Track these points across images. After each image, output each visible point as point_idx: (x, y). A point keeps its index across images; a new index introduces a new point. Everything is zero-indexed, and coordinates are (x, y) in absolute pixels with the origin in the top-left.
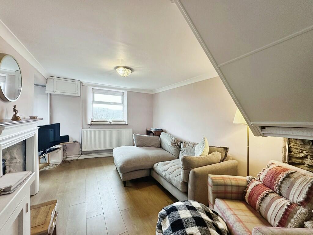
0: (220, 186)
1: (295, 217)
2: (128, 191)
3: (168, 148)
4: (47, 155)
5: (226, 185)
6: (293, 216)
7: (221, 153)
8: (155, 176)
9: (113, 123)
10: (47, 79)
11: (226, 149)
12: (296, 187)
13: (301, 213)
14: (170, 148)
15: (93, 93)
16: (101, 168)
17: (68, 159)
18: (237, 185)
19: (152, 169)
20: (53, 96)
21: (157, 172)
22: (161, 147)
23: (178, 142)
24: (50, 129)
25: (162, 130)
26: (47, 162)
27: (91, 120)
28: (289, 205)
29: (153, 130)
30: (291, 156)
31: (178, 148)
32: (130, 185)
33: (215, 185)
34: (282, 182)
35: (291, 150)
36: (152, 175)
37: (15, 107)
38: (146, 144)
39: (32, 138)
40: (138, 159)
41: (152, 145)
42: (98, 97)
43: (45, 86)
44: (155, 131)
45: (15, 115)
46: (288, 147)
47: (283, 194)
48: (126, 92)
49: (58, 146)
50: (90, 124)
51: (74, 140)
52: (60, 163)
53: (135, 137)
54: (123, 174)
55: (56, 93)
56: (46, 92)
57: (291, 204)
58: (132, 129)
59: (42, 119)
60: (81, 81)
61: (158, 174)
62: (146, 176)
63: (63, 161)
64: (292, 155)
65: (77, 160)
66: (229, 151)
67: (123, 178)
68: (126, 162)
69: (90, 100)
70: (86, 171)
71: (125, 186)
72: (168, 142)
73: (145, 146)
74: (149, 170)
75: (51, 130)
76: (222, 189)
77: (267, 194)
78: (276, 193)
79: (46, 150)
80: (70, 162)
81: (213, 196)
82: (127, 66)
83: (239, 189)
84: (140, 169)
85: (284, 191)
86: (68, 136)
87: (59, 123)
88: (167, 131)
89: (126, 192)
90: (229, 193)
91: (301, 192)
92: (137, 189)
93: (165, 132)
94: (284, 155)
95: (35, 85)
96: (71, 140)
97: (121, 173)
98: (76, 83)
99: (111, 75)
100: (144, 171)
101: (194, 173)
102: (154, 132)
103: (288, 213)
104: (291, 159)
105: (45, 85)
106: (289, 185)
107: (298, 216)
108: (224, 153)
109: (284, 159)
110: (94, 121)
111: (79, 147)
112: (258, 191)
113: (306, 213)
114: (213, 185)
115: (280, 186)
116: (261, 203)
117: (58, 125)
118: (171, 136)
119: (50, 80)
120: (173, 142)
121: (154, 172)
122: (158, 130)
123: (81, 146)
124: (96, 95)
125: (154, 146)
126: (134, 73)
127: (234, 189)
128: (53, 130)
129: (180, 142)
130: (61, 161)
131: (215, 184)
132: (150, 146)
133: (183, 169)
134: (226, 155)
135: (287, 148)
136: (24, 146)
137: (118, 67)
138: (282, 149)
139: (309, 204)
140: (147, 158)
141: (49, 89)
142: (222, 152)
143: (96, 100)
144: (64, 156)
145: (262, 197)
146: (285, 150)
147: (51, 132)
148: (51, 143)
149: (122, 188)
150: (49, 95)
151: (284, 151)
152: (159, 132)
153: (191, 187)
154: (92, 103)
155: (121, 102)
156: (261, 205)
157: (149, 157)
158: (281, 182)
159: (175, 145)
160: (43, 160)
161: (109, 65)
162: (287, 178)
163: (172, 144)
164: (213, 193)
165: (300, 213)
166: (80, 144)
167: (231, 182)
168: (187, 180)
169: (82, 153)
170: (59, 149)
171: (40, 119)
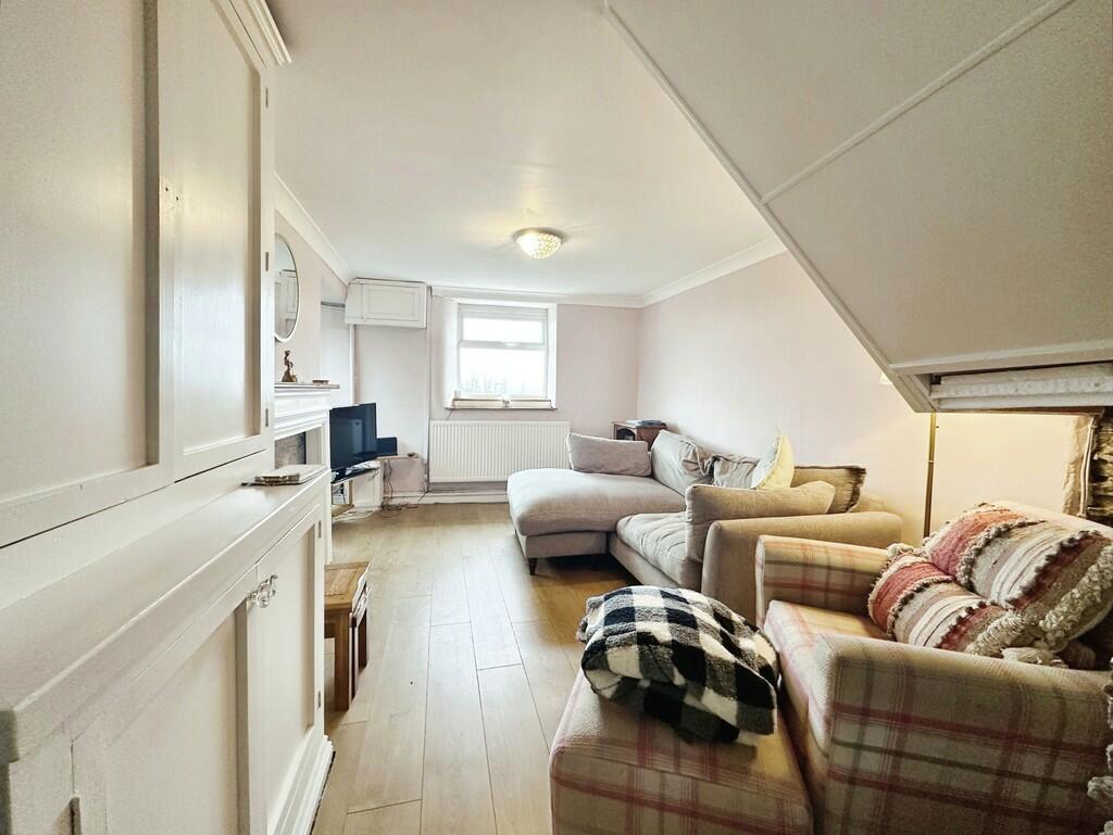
0: (787, 567)
1: (980, 637)
2: (541, 586)
3: (673, 477)
4: (346, 483)
5: (807, 565)
6: (975, 636)
7: (836, 485)
8: (619, 553)
9: (512, 405)
10: (347, 284)
11: (857, 473)
12: (1015, 561)
13: (999, 628)
14: (680, 478)
15: (461, 317)
16: (475, 527)
17: (395, 502)
18: (848, 566)
19: (611, 534)
20: (361, 333)
21: (626, 541)
22: (652, 476)
23: (707, 458)
24: (354, 421)
25: (664, 424)
26: (348, 503)
27: (453, 397)
28: (975, 607)
29: (633, 424)
30: (1102, 493)
31: (704, 478)
32: (548, 572)
33: (774, 561)
34: (979, 552)
35: (1101, 470)
36: (612, 552)
37: (287, 354)
38: (603, 466)
39: (317, 430)
40: (572, 502)
41: (622, 468)
42: (475, 328)
43: (343, 306)
44: (638, 428)
45: (287, 373)
46: (1092, 460)
47: (978, 586)
48: (552, 308)
49: (372, 464)
50: (449, 406)
51: (410, 452)
52: (377, 509)
53: (571, 442)
54: (527, 539)
55: (369, 322)
56: (347, 321)
57: (982, 605)
58: (568, 423)
59: (338, 387)
60: (429, 284)
61: (627, 546)
62: (597, 552)
63: (382, 507)
64: (1106, 490)
65: (416, 506)
66: (867, 479)
67: (527, 550)
68: (536, 506)
69: (451, 338)
70: (437, 531)
71: (532, 573)
72: (673, 459)
73: (603, 470)
74: (604, 536)
75: (357, 424)
76: (796, 574)
77: (927, 585)
78: (959, 584)
79: (344, 470)
80: (398, 508)
81: (765, 593)
82: (545, 225)
83: (853, 579)
84: (577, 528)
85: (979, 577)
86: (395, 439)
87: (375, 404)
88: (681, 429)
89: (535, 586)
90: (819, 589)
91: (1022, 573)
92: (564, 585)
93: (673, 430)
94: (1073, 490)
95: (322, 303)
96: (402, 452)
97: (523, 534)
98: (416, 290)
99: (504, 259)
100: (587, 536)
101: (720, 532)
102: (635, 432)
103: (963, 629)
104: (1098, 506)
105: (342, 302)
106: (997, 555)
107: (989, 635)
108: (850, 487)
109: (1072, 503)
110: (462, 397)
111: (422, 470)
112: (903, 580)
113: (1017, 627)
114: (767, 562)
115: (972, 563)
116: (900, 610)
117: (373, 406)
118: (689, 441)
119: (355, 288)
120: (689, 458)
121: (618, 542)
122: (651, 423)
123: (427, 467)
124: (467, 322)
125: (629, 472)
126: (571, 244)
127: (837, 580)
128: (360, 421)
129: (710, 460)
130: (379, 504)
131: (770, 559)
132: (617, 470)
133: (692, 523)
134: (855, 494)
135: (1086, 465)
136: (302, 452)
137: (521, 233)
138: (1067, 465)
139: (1037, 602)
140: (599, 501)
141: (353, 314)
142: (841, 482)
143: (467, 337)
144: (385, 492)
145: (909, 593)
146: (1077, 472)
147: (356, 429)
148: (355, 455)
149: (524, 575)
150: (351, 330)
151: (1072, 475)
152: (651, 430)
153: (709, 573)
154: (458, 347)
155: (538, 339)
156: (900, 614)
157: (606, 499)
158: (976, 549)
159: (694, 467)
160: (340, 499)
161: (495, 230)
162: (998, 539)
163: (686, 467)
164: (765, 584)
165: (996, 628)
166: (426, 462)
167: (828, 558)
168: (698, 554)
169: (430, 488)
170: (373, 472)
171: (332, 387)
